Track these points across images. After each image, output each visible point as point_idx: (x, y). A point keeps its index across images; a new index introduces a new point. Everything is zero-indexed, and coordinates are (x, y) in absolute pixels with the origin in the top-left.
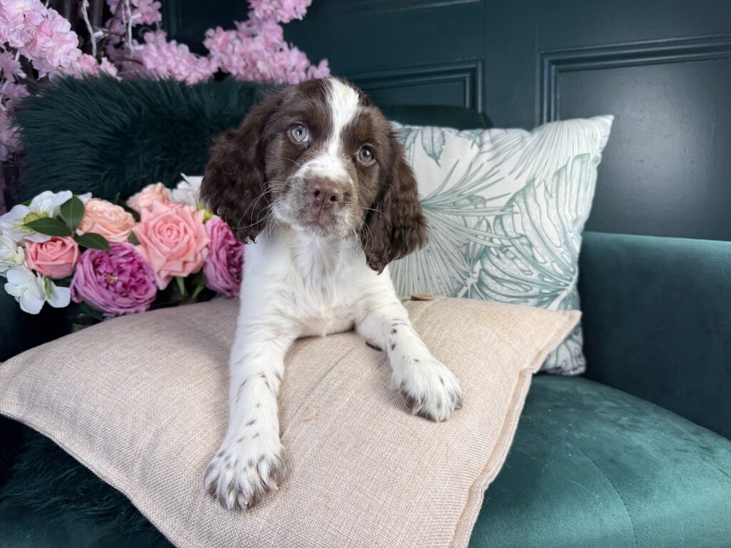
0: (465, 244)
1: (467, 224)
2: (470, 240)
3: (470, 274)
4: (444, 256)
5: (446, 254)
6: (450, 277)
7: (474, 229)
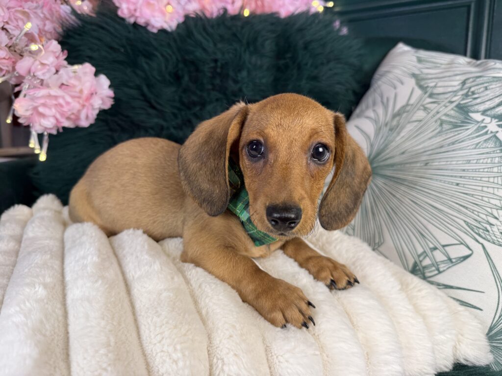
0: (441, 125)
1: (419, 119)
2: (439, 119)
3: (483, 125)
4: (443, 150)
5: (442, 147)
6: (475, 148)
7: (428, 114)
